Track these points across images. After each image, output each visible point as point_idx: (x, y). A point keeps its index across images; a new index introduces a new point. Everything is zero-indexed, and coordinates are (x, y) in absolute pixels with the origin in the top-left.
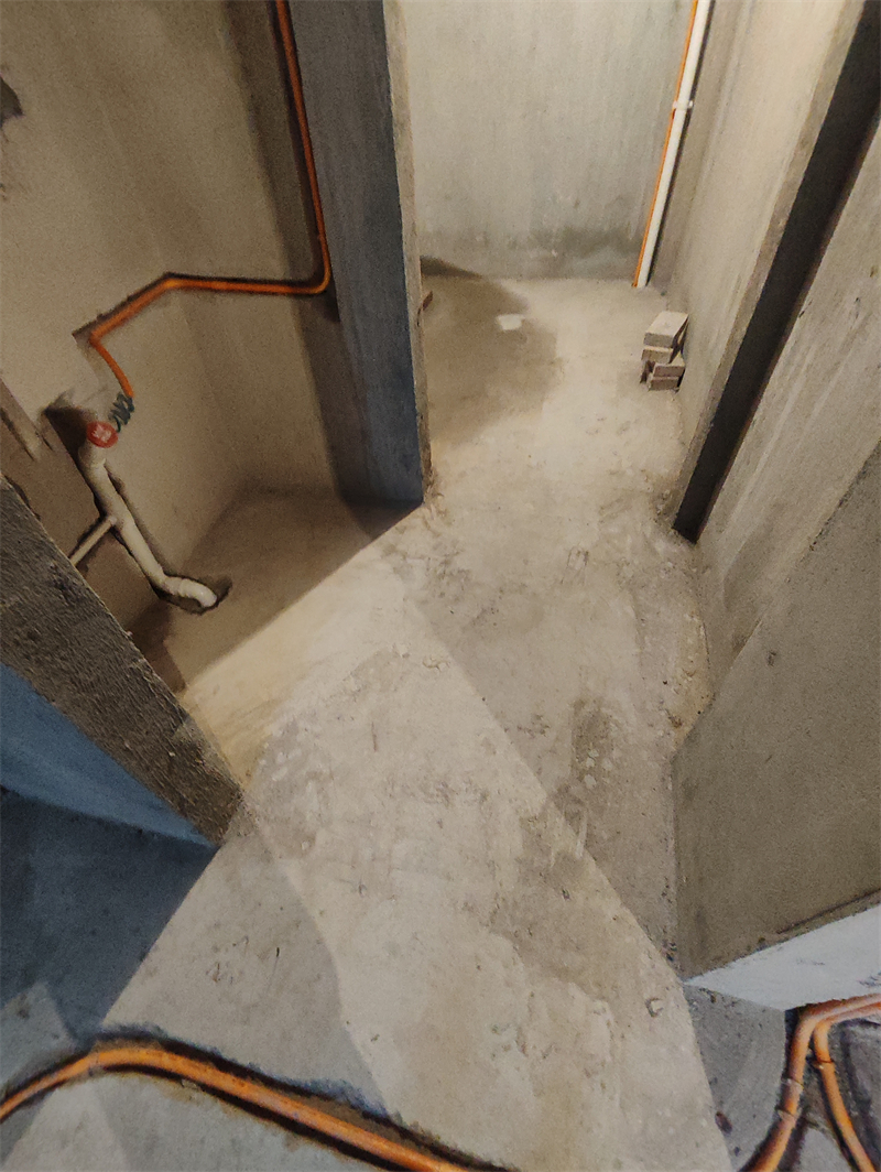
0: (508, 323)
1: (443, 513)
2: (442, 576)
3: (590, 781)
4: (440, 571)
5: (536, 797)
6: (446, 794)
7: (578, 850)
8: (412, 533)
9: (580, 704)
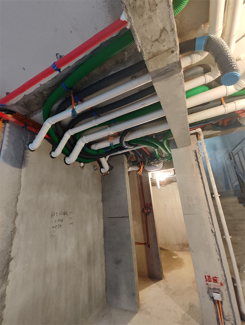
0: (175, 257)
1: (166, 281)
2: (167, 288)
3: (191, 311)
4: (166, 288)
5: (184, 312)
6: (170, 311)
7: (190, 317)
8: (161, 282)
9: (190, 304)
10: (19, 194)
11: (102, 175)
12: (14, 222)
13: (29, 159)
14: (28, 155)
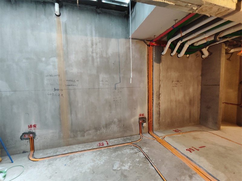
10: (160, 74)
11: (203, 59)
12: (160, 83)
13: (162, 59)
14: (162, 57)
